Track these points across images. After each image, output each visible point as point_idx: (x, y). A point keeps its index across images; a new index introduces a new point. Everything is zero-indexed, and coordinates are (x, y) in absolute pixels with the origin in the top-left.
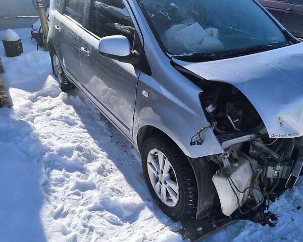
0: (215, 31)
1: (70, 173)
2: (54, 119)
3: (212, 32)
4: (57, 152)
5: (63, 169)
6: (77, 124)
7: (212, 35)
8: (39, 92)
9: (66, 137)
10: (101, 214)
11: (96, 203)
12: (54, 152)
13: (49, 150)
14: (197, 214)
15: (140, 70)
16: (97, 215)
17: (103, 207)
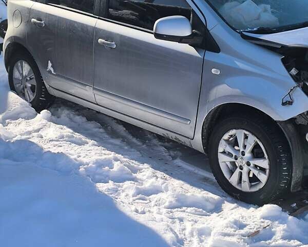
0: (268, 6)
1: (121, 184)
2: (52, 141)
3: (265, 8)
4: (94, 164)
5: (110, 181)
6: (87, 143)
7: (265, 11)
8: (4, 114)
9: (87, 155)
10: (182, 209)
11: (171, 202)
12: (90, 165)
13: (81, 164)
14: (292, 183)
15: (203, 49)
16: (177, 211)
17: (179, 204)
